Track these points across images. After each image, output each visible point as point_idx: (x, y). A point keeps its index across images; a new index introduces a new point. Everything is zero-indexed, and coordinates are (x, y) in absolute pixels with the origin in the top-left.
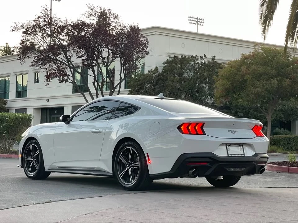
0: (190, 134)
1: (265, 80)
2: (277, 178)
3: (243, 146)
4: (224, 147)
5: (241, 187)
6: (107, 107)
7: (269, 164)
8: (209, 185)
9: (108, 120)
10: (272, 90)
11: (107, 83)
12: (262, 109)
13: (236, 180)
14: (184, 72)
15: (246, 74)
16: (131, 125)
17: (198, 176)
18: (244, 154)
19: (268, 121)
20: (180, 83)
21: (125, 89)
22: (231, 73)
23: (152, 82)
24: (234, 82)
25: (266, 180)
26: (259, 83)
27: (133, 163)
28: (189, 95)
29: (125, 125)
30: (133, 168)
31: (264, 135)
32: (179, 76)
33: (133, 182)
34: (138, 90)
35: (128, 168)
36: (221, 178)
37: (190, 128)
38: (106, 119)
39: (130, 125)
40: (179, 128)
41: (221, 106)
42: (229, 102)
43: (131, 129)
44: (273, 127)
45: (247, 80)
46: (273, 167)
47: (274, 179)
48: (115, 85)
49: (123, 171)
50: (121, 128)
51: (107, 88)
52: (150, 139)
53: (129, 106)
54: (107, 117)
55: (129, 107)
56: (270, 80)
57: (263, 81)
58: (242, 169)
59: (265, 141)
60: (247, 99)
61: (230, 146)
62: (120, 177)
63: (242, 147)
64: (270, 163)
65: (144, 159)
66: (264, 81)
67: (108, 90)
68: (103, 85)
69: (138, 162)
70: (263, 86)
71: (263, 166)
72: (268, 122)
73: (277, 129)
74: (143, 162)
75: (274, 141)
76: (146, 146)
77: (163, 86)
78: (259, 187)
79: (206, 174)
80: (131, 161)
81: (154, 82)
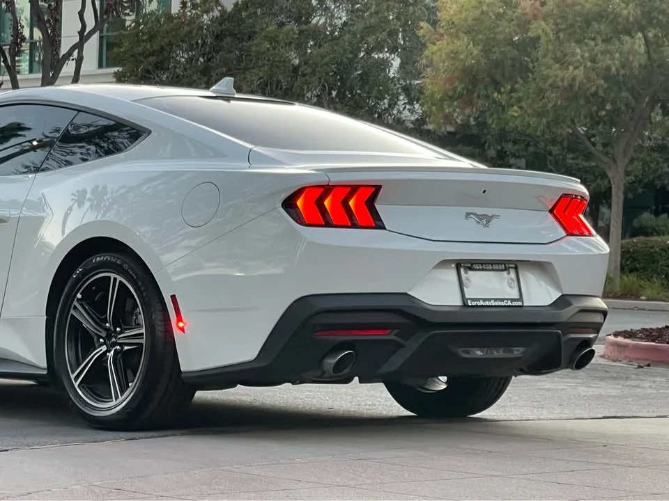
0: (328, 224)
1: (599, 40)
2: (637, 386)
3: (516, 268)
4: (451, 275)
5: (512, 418)
6: (29, 129)
7: (612, 338)
8: (396, 409)
9: (30, 176)
10: (624, 76)
11: (33, 45)
12: (594, 144)
13: (491, 390)
14: (314, 10)
15: (535, 17)
16: (117, 192)
17: (356, 379)
18: (521, 299)
19: (613, 187)
20: (301, 47)
21: (100, 66)
22: (483, 13)
23: (197, 43)
24: (493, 47)
25: (597, 391)
26: (578, 50)
27: (121, 332)
28: (334, 93)
29: (93, 191)
30: (122, 348)
31: (593, 232)
32: (296, 22)
33: (120, 398)
34: (149, 72)
35: (104, 348)
36: (441, 384)
37: (327, 203)
38: (24, 173)
39: (112, 192)
40: (289, 204)
41: (449, 133)
42: (476, 119)
43: (115, 206)
44: (631, 210)
45: (538, 38)
46: (626, 346)
47: (626, 391)
48: (64, 50)
49: (84, 359)
50: (79, 206)
51: (36, 66)
52: (186, 243)
53: (112, 123)
54: (30, 164)
55: (108, 128)
56: (619, 39)
57: (592, 43)
58: (512, 352)
59: (596, 252)
60: (536, 106)
61: (471, 269)
62: (76, 381)
63: (513, 275)
64: (616, 334)
65: (160, 317)
66: (596, 45)
67: (36, 72)
68: (19, 53)
69: (138, 325)
70: (593, 60)
71: (588, 343)
72: (614, 191)
73: (647, 218)
74: (159, 328)
75: (635, 260)
76: (170, 271)
77: (240, 60)
78: (572, 416)
79: (385, 369)
80: (115, 324)
81: (204, 44)
